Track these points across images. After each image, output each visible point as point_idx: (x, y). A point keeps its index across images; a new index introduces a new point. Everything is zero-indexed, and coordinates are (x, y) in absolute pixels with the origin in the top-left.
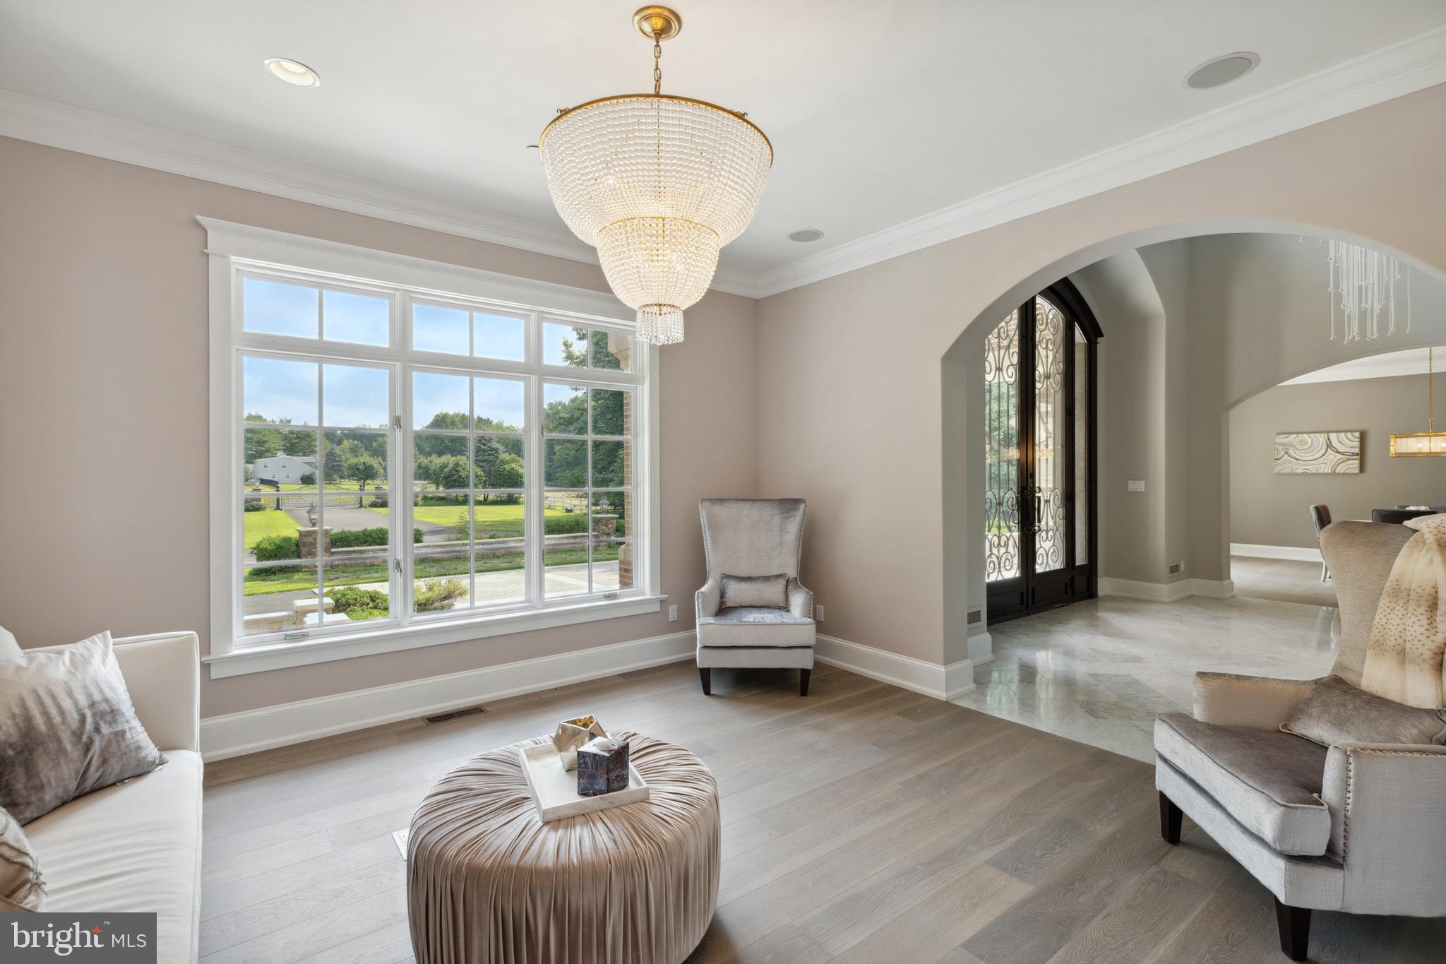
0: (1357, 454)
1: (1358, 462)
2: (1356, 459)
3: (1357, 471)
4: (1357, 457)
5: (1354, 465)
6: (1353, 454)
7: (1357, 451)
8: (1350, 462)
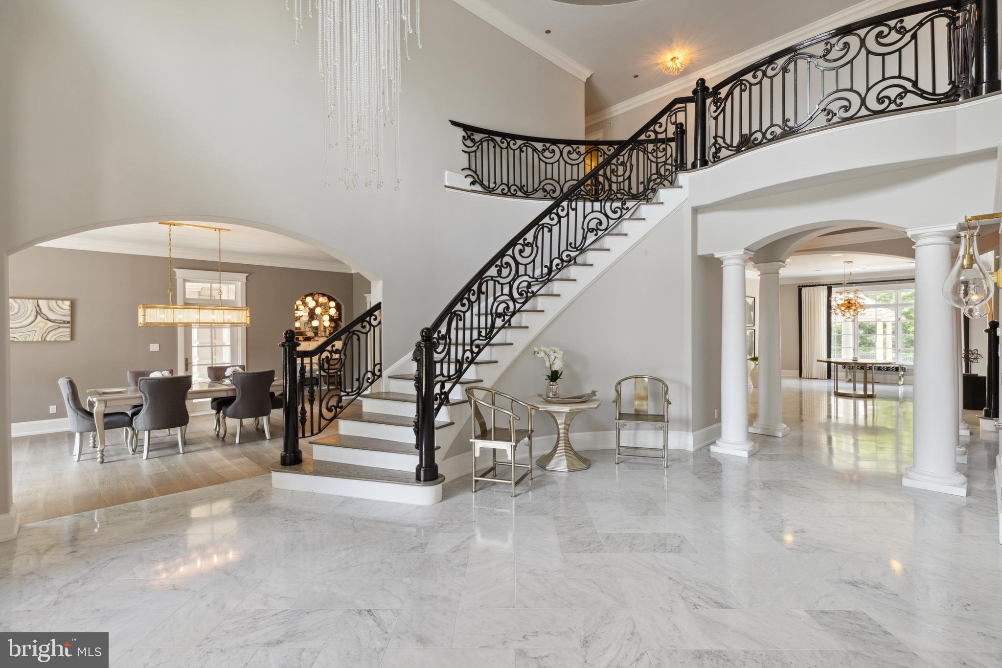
0: (68, 322)
1: (69, 330)
2: (68, 327)
3: (69, 339)
4: (69, 325)
5: (64, 333)
6: (64, 322)
7: (68, 319)
8: (61, 330)
